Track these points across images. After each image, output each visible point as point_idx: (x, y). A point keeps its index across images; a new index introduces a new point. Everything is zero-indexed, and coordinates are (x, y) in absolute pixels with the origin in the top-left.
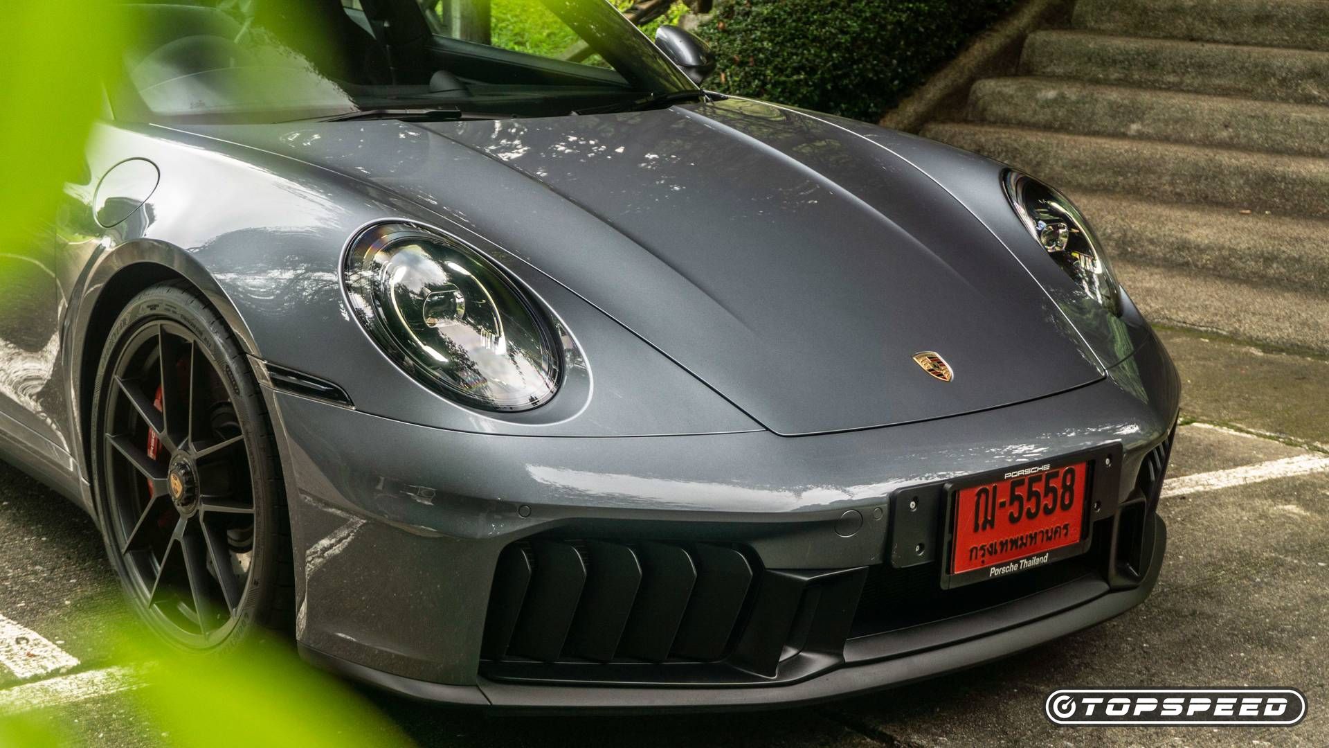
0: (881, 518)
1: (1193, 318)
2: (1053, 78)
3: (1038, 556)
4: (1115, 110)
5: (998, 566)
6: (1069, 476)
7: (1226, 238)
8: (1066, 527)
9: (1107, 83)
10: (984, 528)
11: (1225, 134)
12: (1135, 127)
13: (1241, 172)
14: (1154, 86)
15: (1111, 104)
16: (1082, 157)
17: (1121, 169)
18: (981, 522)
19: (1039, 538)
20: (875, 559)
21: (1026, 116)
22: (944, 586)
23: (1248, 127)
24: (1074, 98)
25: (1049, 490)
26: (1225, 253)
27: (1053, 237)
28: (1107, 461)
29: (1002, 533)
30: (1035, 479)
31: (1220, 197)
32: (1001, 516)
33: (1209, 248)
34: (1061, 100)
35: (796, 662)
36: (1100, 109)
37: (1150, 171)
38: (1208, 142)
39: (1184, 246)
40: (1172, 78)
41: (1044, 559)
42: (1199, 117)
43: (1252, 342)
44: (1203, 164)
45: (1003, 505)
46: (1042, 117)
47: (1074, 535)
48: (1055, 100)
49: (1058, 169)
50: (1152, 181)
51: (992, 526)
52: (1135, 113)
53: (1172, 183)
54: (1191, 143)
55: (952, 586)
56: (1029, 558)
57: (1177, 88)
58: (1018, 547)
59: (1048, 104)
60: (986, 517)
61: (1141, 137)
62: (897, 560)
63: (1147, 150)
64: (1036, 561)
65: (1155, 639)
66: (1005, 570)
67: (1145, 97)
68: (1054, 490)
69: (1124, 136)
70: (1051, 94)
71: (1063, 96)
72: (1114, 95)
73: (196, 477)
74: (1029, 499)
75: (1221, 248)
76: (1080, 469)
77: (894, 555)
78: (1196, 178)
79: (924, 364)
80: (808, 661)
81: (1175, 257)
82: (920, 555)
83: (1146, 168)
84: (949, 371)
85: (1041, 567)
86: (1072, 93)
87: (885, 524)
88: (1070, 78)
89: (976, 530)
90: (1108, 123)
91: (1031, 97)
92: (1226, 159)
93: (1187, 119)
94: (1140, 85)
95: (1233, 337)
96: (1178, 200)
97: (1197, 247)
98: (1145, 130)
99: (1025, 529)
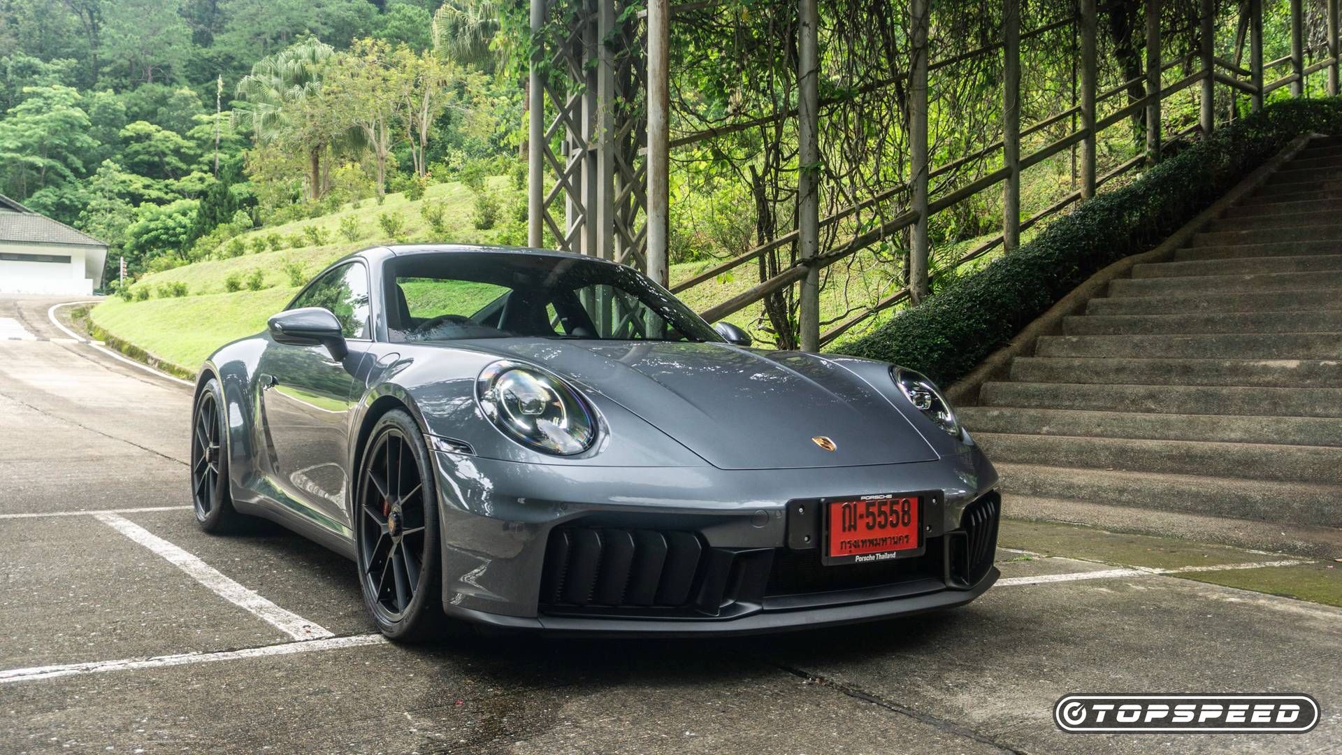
0: (781, 517)
1: (1069, 518)
2: (999, 406)
3: (889, 553)
4: (1033, 420)
5: (861, 556)
6: (906, 505)
7: (1095, 481)
8: (907, 537)
9: (1029, 407)
10: (849, 530)
11: (1099, 430)
12: (1045, 429)
13: (1106, 448)
14: (1057, 407)
15: (1030, 417)
16: (1013, 444)
17: (1035, 450)
18: (847, 526)
19: (889, 541)
20: (779, 543)
21: (982, 426)
22: (825, 564)
23: (1112, 425)
24: (1009, 414)
25: (893, 512)
26: (1095, 489)
27: (921, 400)
28: (934, 501)
29: (862, 534)
30: (883, 503)
31: (1094, 461)
32: (861, 524)
33: (1085, 486)
34: (1001, 416)
35: (734, 608)
36: (1024, 419)
37: (1052, 450)
38: (1088, 434)
39: (1070, 486)
40: (1067, 403)
41: (893, 556)
42: (1082, 421)
43: (1105, 529)
44: (1084, 444)
45: (861, 517)
46: (990, 426)
47: (913, 543)
48: (998, 416)
49: (999, 452)
50: (1054, 455)
51: (855, 529)
52: (1045, 421)
53: (1066, 456)
54: (1079, 435)
55: (830, 564)
56: (882, 553)
57: (1071, 408)
58: (874, 545)
59: (994, 418)
60: (850, 522)
61: (1049, 433)
62: (793, 545)
63: (1051, 439)
64: (887, 556)
65: (993, 639)
66: (866, 559)
67: (1051, 412)
68: (896, 512)
69: (1039, 434)
70: (996, 413)
71: (1002, 414)
72: (1032, 412)
73: (402, 518)
74: (879, 516)
75: (1093, 486)
76: (914, 501)
77: (790, 540)
78: (1080, 452)
79: (819, 442)
80: (742, 608)
81: (1066, 493)
82: (807, 542)
83: (1051, 449)
84: (833, 446)
85: (891, 560)
86: (1007, 412)
87: (784, 520)
88: (1007, 406)
89: (844, 530)
90: (1031, 428)
91: (984, 415)
92: (1097, 441)
93: (1076, 423)
94: (1049, 407)
95: (1094, 527)
96: (1071, 465)
97: (1078, 486)
98: (1052, 430)
99: (877, 534)
